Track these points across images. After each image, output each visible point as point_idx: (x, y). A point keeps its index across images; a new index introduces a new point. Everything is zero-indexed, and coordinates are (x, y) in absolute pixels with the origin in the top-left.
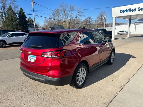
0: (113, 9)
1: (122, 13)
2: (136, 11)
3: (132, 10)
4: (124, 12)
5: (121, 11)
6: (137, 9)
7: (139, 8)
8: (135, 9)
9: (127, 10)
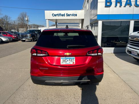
0: (46, 11)
1: (54, 16)
2: (64, 16)
3: (62, 15)
4: (55, 15)
5: (53, 15)
6: (66, 15)
7: (67, 14)
8: (64, 14)
9: (58, 14)
